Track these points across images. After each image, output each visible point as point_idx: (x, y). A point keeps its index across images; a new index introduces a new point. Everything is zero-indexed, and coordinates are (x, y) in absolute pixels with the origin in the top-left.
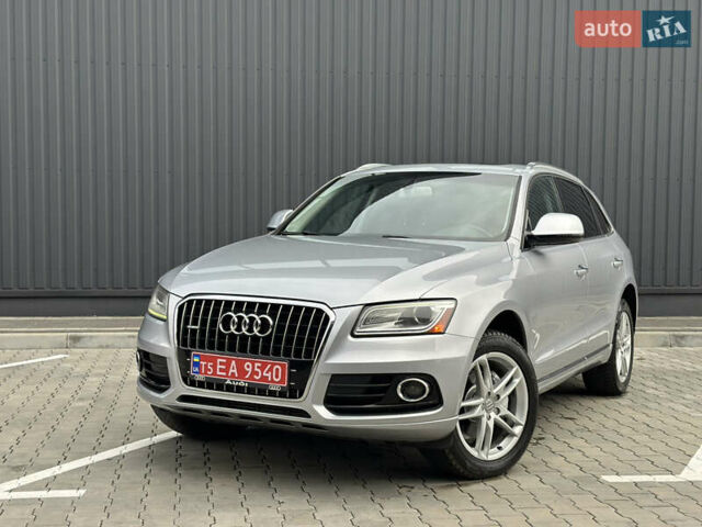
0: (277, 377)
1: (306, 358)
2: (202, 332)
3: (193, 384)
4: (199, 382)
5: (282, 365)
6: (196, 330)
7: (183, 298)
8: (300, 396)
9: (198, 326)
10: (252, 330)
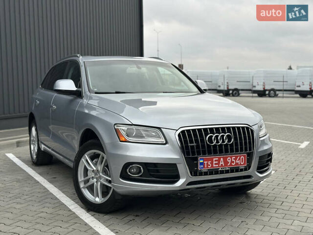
1: (249, 151)
2: (198, 146)
3: (201, 174)
4: (204, 172)
5: (244, 156)
6: (194, 146)
7: (177, 130)
8: (249, 169)
9: (195, 144)
10: (223, 141)
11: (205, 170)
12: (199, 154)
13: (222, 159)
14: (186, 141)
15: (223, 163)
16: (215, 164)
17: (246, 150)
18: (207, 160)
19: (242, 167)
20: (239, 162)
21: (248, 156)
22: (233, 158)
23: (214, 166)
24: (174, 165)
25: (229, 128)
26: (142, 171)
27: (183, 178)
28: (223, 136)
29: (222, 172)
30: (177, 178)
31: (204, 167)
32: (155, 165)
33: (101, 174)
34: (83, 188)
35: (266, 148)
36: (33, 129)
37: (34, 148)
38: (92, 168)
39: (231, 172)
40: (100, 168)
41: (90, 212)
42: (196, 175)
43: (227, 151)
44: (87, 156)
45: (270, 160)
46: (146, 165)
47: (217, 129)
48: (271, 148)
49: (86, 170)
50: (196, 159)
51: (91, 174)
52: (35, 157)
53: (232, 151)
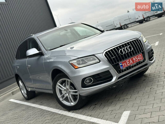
0: (141, 58)
1: (142, 51)
2: (116, 57)
3: (123, 71)
4: (124, 70)
5: (141, 55)
6: (114, 58)
7: (103, 53)
8: (145, 60)
9: (114, 57)
10: (128, 51)
11: (124, 68)
12: (118, 61)
13: (131, 60)
14: (109, 57)
15: (132, 62)
16: (128, 63)
17: (140, 51)
18: (124, 63)
19: (142, 61)
20: (139, 58)
21: (142, 54)
22: (136, 57)
23: (128, 65)
24: (108, 71)
25: (128, 43)
26: (93, 80)
27: (114, 76)
28: (127, 48)
29: (133, 67)
30: (111, 77)
31: (123, 67)
32: (98, 75)
33: (69, 90)
34: (62, 100)
35: (149, 48)
36: (20, 82)
37: (24, 92)
38: (63, 89)
39: (137, 65)
40: (68, 87)
41: (71, 111)
42: (120, 72)
43: (131, 55)
44: (59, 83)
45: (153, 53)
46: (93, 76)
47: (123, 45)
48: (151, 47)
49: (60, 91)
50: (118, 64)
51: (64, 92)
52: (26, 96)
53: (134, 54)
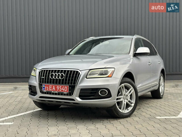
0: (66, 90)
5: (67, 87)
7: (40, 70)
8: (72, 95)
10: (58, 77)
11: (45, 91)
13: (54, 86)
14: (41, 76)
15: (54, 89)
16: (50, 89)
17: (71, 83)
19: (65, 93)
20: (64, 89)
22: (60, 87)
27: (38, 94)
28: (59, 75)
31: (45, 89)
50: (42, 85)
